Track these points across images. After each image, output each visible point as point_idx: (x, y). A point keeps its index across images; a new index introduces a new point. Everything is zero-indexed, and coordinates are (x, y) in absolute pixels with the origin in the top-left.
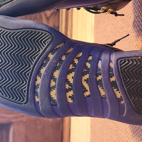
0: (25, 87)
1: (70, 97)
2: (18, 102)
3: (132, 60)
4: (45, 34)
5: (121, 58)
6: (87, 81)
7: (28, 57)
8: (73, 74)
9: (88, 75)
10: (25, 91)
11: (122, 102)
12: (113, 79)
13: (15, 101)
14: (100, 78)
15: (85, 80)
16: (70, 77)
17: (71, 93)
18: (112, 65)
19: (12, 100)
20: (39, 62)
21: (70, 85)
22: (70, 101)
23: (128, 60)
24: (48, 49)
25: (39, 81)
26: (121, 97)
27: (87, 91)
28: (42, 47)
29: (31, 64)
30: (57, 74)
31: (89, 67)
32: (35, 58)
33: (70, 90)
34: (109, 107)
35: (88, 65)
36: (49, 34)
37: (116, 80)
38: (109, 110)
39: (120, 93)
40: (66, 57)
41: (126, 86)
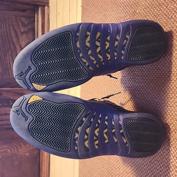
0: (69, 141)
1: (96, 145)
2: (64, 151)
3: (132, 120)
4: (81, 106)
5: (126, 119)
6: (106, 133)
7: (70, 121)
8: (98, 130)
9: (107, 129)
10: (69, 143)
11: (127, 145)
12: (121, 131)
13: (62, 151)
14: (114, 131)
15: (105, 133)
16: (96, 132)
17: (97, 142)
18: (121, 123)
19: (61, 150)
20: (78, 124)
21: (96, 137)
22: (97, 147)
23: (130, 120)
24: (83, 115)
25: (77, 136)
26: (126, 142)
27: (106, 139)
28: (79, 114)
29: (72, 125)
30: (88, 131)
31: (107, 124)
32: (74, 121)
33: (96, 140)
34: (120, 149)
35: (106, 123)
36: (83, 106)
37: (124, 132)
38: (120, 150)
39: (125, 139)
40: (93, 119)
41: (130, 136)
